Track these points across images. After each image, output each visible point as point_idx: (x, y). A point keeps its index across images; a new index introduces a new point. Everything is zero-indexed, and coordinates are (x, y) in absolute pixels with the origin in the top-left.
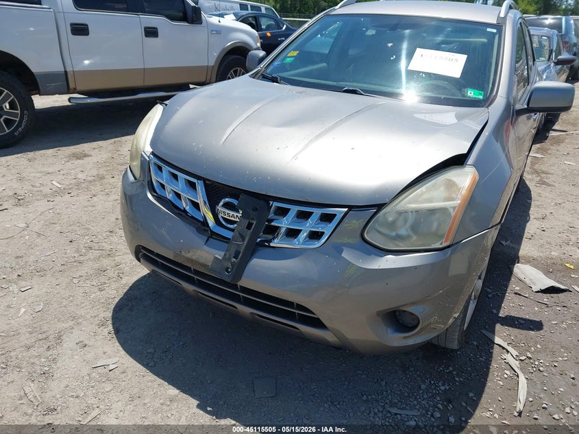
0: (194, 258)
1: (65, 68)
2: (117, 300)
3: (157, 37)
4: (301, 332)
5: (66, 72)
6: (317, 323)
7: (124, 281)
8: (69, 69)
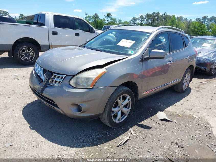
0: (36, 87)
1: (49, 44)
2: (29, 103)
3: (79, 36)
4: (55, 109)
5: (49, 45)
6: (57, 106)
7: (34, 99)
8: (50, 44)
